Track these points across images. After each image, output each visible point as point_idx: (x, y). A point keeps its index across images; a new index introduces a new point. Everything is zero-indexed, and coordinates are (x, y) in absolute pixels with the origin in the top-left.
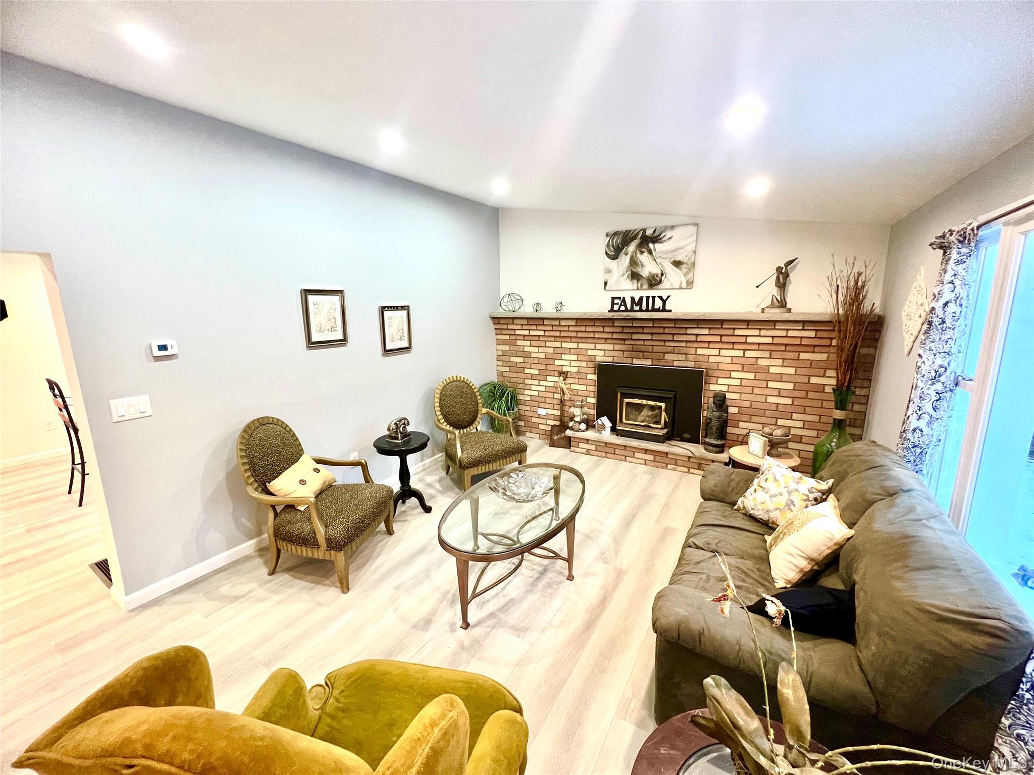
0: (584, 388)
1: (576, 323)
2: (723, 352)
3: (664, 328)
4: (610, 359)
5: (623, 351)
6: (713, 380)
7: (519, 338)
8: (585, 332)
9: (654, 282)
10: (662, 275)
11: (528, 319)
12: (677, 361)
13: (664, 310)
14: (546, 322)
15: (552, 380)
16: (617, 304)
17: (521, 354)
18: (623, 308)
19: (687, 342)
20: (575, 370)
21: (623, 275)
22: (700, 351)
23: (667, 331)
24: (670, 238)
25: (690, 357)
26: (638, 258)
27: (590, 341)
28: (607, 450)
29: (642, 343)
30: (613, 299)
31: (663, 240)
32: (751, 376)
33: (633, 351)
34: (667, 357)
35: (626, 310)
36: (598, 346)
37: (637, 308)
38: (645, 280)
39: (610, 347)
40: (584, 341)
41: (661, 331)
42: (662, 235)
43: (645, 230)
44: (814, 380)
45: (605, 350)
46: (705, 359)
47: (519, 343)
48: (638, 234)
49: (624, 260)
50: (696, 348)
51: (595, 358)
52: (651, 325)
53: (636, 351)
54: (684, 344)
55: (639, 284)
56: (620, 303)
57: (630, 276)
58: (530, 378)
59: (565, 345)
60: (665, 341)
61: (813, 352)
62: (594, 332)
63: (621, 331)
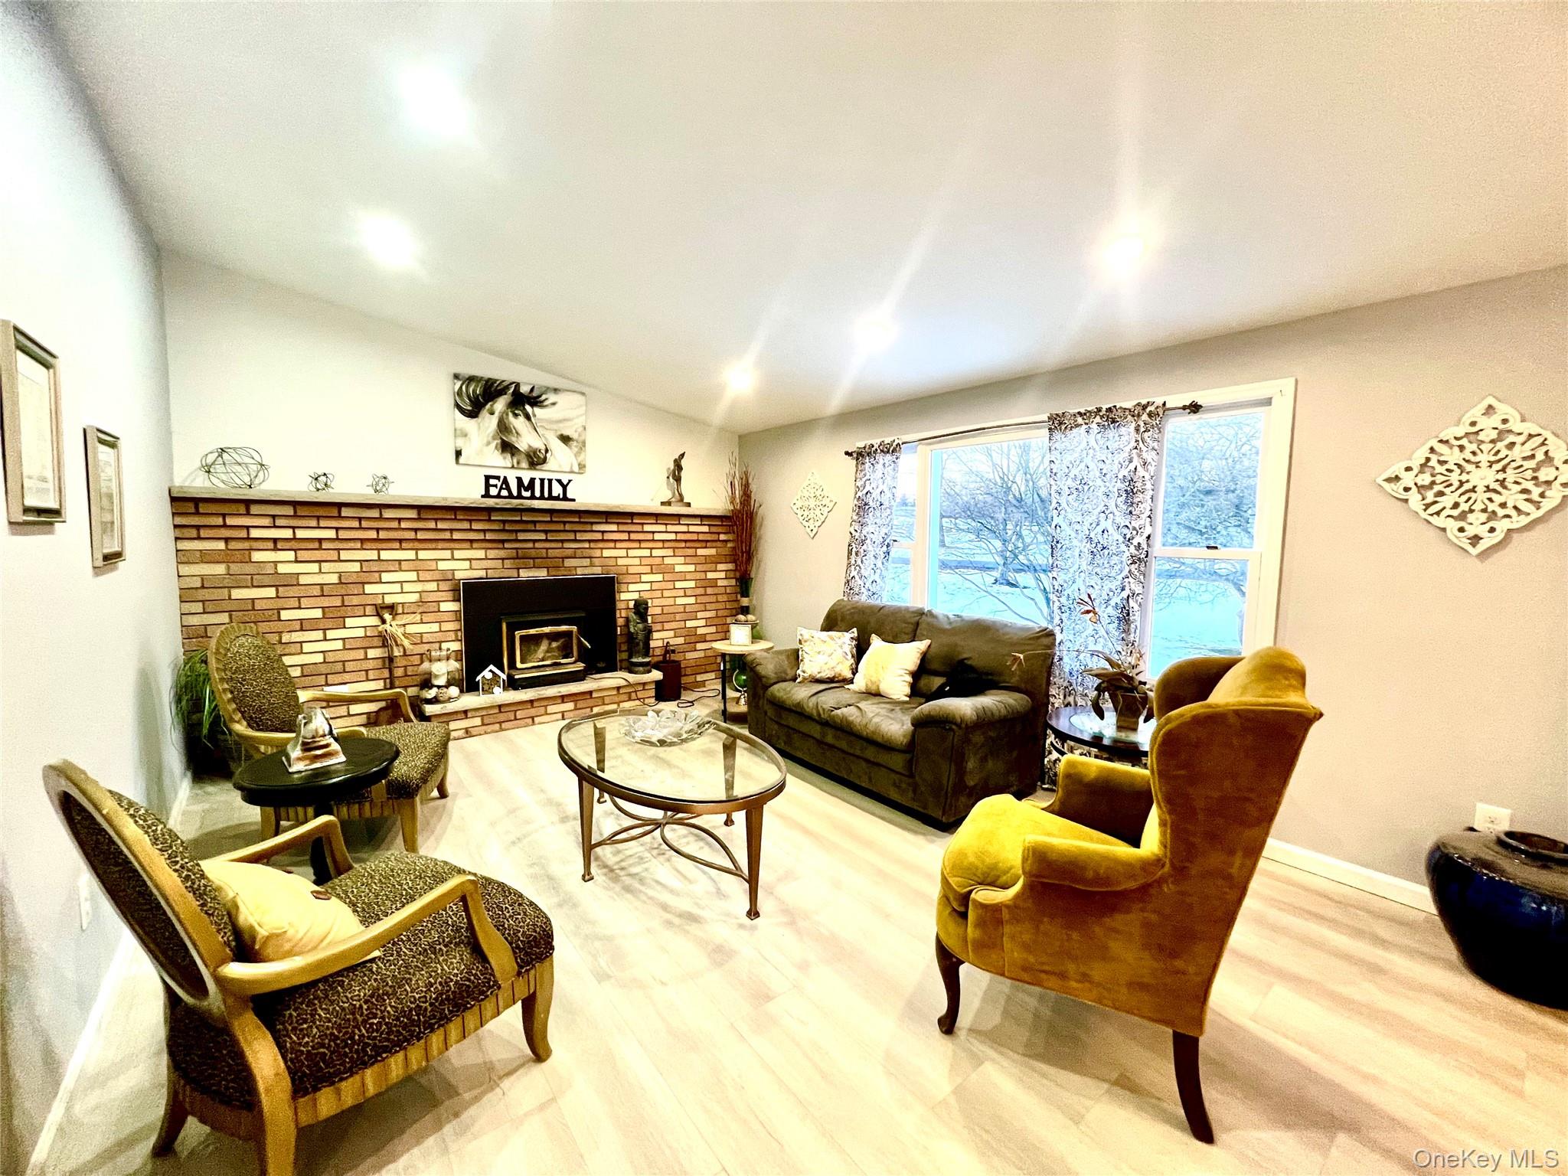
0: (435, 627)
1: (419, 514)
2: (632, 553)
3: (565, 523)
4: (482, 573)
5: (503, 559)
6: (624, 587)
7: (255, 545)
8: (436, 530)
9: (535, 459)
10: (547, 451)
11: (295, 504)
12: (582, 569)
13: (565, 498)
14: (345, 512)
15: (358, 626)
16: (496, 486)
17: (267, 580)
18: (504, 493)
19: (590, 541)
20: (415, 597)
21: (488, 443)
22: (606, 553)
23: (568, 527)
24: (554, 404)
25: (596, 561)
26: (510, 423)
27: (440, 545)
28: (502, 717)
29: (530, 545)
30: (487, 478)
31: (545, 403)
32: (659, 577)
33: (517, 558)
34: (568, 563)
35: (511, 496)
36: (458, 554)
37: (527, 494)
38: (523, 456)
39: (481, 554)
40: (430, 545)
41: (561, 527)
42: (543, 397)
43: (518, 385)
44: (710, 575)
45: (470, 560)
46: (612, 562)
47: (257, 556)
48: (507, 387)
49: (488, 423)
50: (602, 549)
51: (453, 574)
52: (549, 519)
53: (521, 558)
54: (587, 545)
55: (515, 461)
56: (499, 484)
57: (499, 446)
58: (298, 628)
59: (385, 555)
60: (562, 541)
61: (706, 547)
62: (451, 530)
63: (501, 528)
